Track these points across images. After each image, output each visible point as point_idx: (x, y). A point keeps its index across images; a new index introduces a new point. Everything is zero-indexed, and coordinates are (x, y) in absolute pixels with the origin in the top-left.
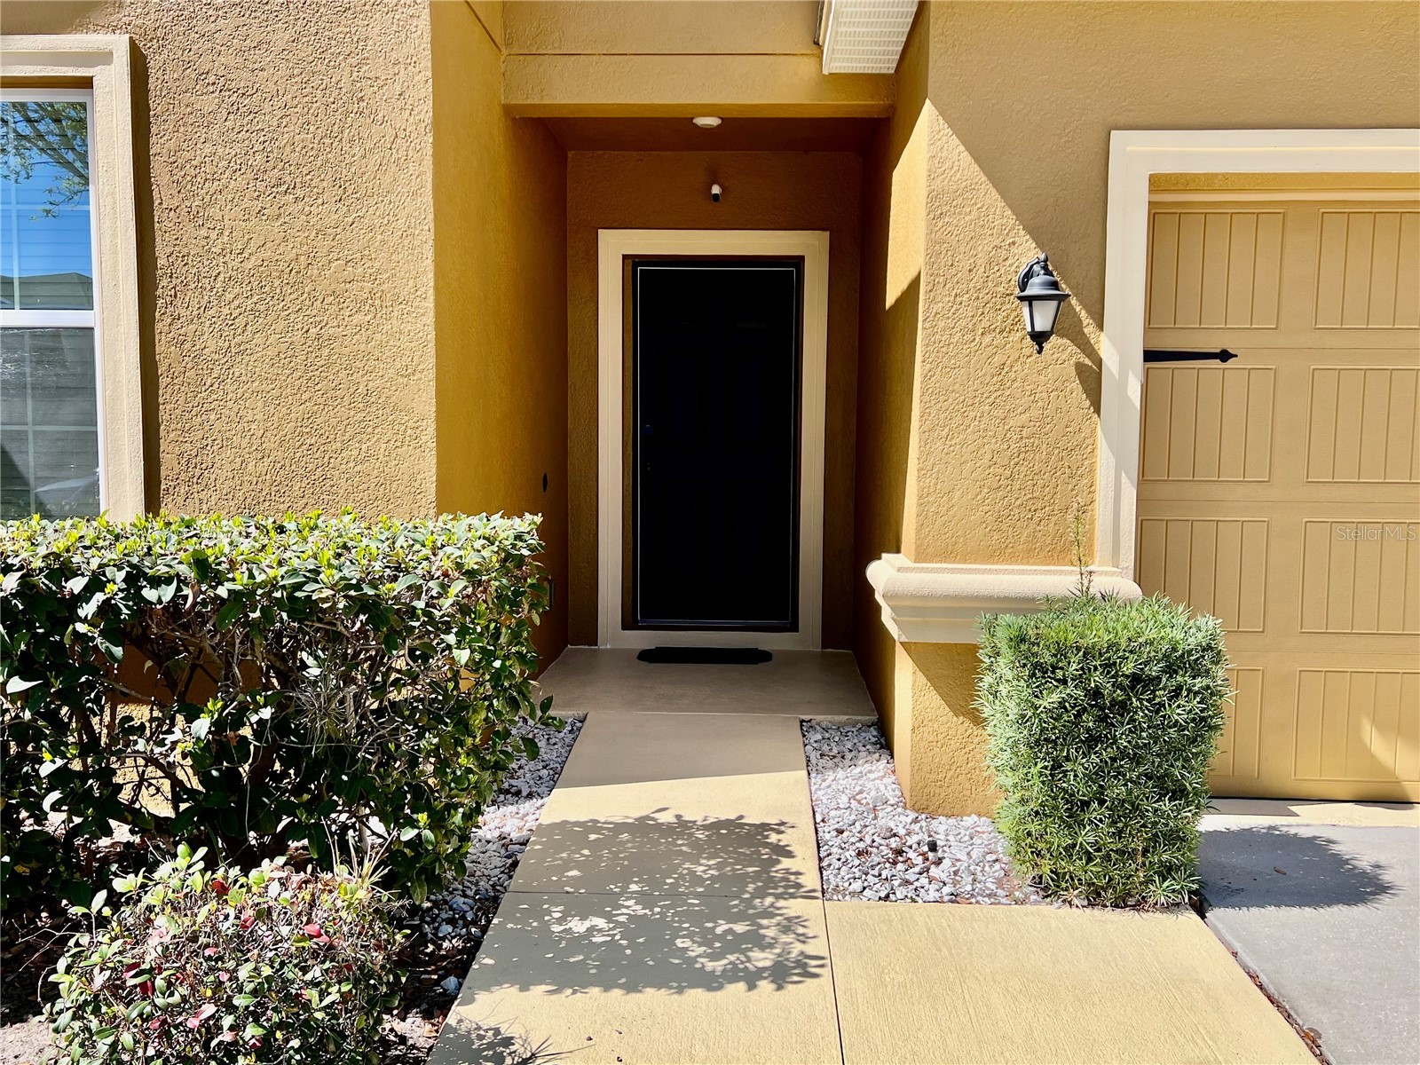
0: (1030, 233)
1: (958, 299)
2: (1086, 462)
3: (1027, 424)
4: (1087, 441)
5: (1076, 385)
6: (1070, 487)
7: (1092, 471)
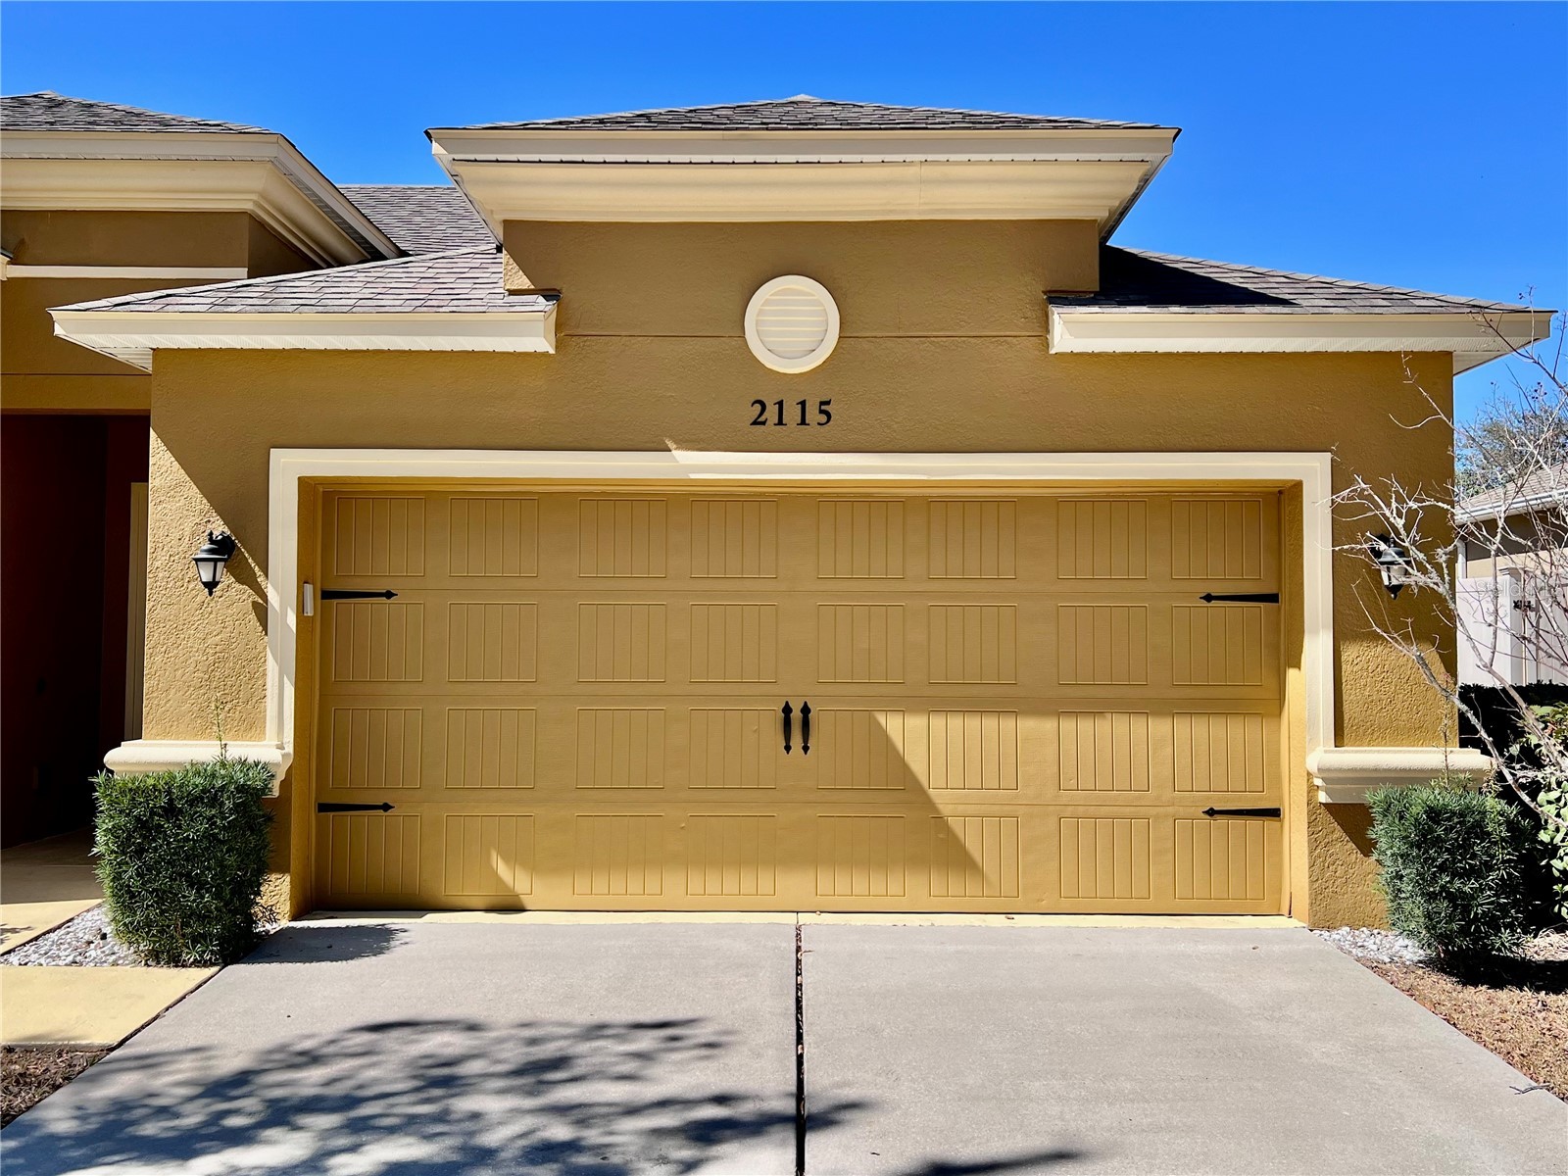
0: (219, 515)
1: (172, 559)
2: (261, 669)
3: (219, 643)
4: (261, 655)
5: (253, 616)
6: (250, 686)
7: (265, 675)
